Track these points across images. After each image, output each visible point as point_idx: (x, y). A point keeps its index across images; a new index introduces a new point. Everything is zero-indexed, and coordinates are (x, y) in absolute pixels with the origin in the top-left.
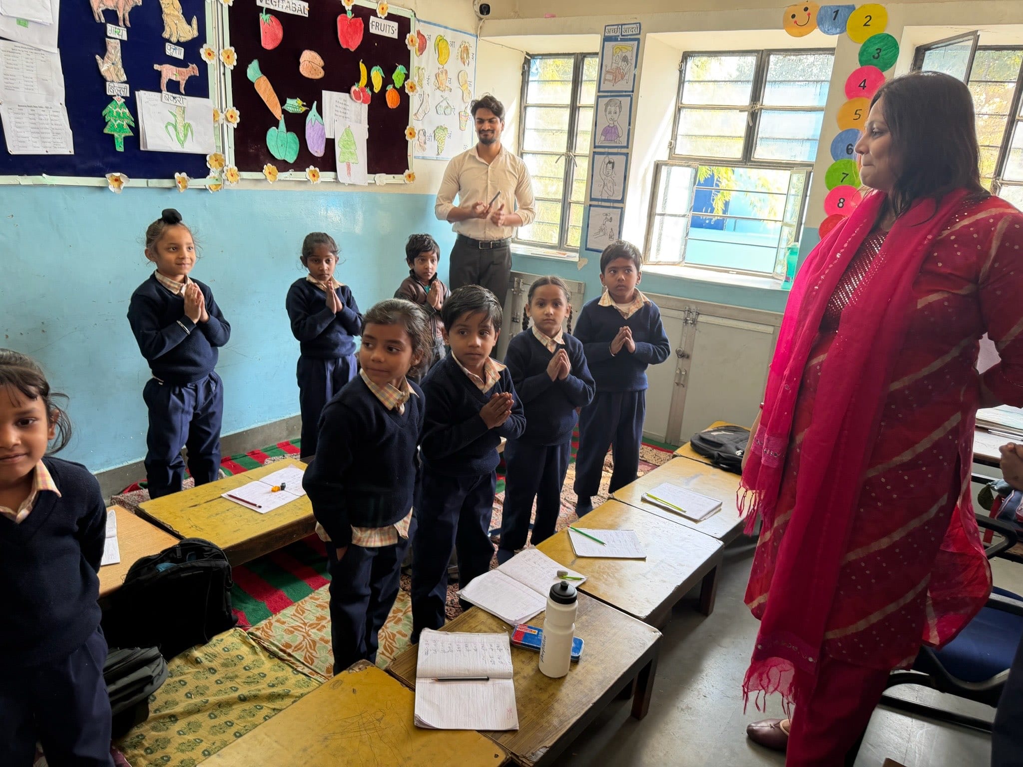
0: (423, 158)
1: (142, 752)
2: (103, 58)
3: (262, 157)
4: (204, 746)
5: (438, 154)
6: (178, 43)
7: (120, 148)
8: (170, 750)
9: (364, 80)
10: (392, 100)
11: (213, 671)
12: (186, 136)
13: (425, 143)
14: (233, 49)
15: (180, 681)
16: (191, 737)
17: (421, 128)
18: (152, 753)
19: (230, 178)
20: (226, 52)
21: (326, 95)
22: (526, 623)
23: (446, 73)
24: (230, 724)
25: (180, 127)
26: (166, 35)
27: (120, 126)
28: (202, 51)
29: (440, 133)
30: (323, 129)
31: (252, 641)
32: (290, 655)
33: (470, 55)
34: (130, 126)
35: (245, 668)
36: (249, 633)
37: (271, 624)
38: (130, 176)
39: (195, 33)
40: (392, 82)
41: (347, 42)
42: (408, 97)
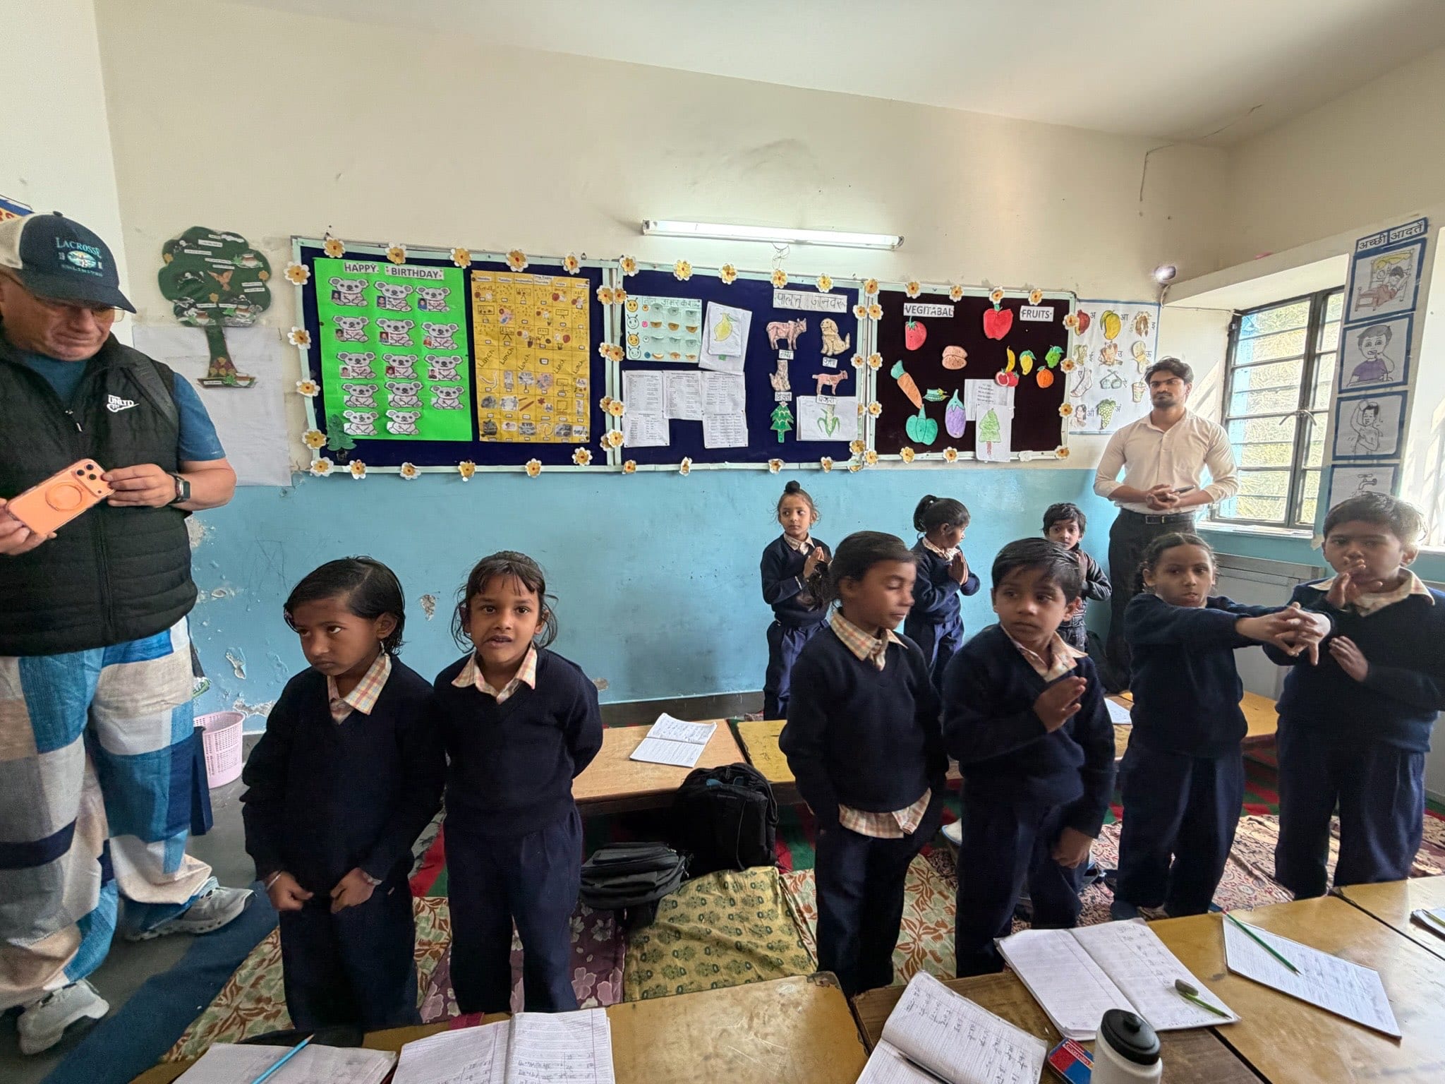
0: (1082, 433)
1: (639, 955)
2: (774, 374)
3: (900, 442)
4: (684, 980)
5: (1102, 428)
6: (833, 356)
7: (781, 439)
8: (658, 967)
9: (1011, 365)
10: (1044, 379)
11: (732, 902)
12: (833, 428)
13: (1084, 418)
14: (879, 354)
15: (703, 899)
16: (679, 963)
17: (1080, 403)
18: (644, 961)
19: (869, 460)
20: (872, 357)
21: (969, 383)
22: (1080, 1042)
23: (1115, 346)
24: (716, 969)
25: (830, 422)
26: (824, 352)
27: (783, 424)
28: (853, 360)
29: (1106, 408)
30: (964, 413)
31: (778, 887)
32: (805, 921)
33: (1150, 325)
34: (789, 423)
35: (758, 914)
36: (781, 878)
37: (805, 877)
38: (786, 461)
39: (848, 346)
40: (1045, 363)
41: (993, 333)
42: (1064, 375)
